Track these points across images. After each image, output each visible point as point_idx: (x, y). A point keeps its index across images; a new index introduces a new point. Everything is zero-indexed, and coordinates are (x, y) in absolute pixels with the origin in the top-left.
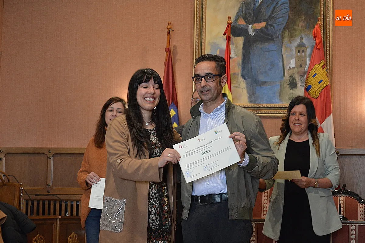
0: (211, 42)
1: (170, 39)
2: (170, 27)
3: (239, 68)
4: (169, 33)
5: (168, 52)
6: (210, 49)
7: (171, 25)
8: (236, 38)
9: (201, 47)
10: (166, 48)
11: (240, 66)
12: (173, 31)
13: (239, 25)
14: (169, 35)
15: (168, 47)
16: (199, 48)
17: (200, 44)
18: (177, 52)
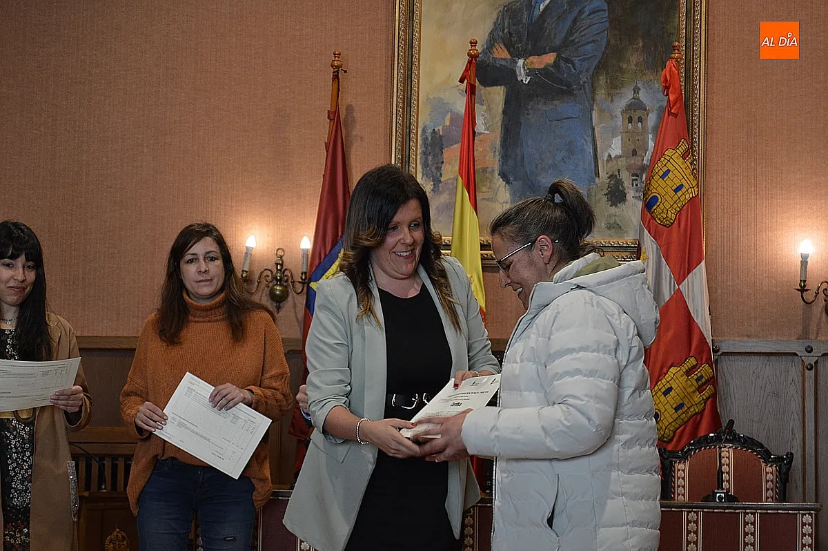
0: (431, 97)
1: (339, 90)
2: (339, 63)
3: (494, 156)
4: (336, 77)
5: (334, 119)
6: (430, 115)
7: (340, 59)
9: (409, 109)
10: (329, 112)
11: (497, 153)
12: (345, 72)
13: (495, 59)
14: (336, 81)
15: (333, 109)
16: (403, 112)
17: (408, 103)
18: (354, 120)
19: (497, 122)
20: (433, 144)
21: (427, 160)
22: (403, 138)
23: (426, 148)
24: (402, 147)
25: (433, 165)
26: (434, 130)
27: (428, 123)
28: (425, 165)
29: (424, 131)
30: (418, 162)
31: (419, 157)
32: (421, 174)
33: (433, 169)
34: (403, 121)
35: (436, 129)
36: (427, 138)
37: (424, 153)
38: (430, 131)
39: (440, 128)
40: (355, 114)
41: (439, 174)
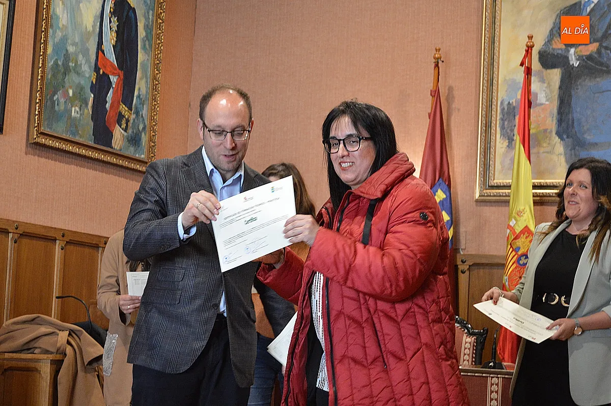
0: (507, 79)
1: (439, 75)
2: (439, 55)
3: (552, 120)
4: (437, 65)
5: (435, 96)
6: (506, 91)
7: (440, 53)
8: (549, 71)
9: (491, 87)
10: (431, 91)
11: (555, 118)
12: (443, 62)
13: (554, 49)
14: (437, 68)
15: (435, 89)
16: (487, 89)
17: (491, 82)
18: (453, 97)
19: (555, 96)
20: (508, 113)
21: (503, 124)
22: (487, 109)
23: (504, 116)
24: (486, 115)
25: (508, 128)
26: (509, 102)
27: (505, 97)
28: (503, 128)
29: (502, 103)
30: (498, 126)
31: (498, 122)
32: (500, 135)
33: (508, 131)
34: (487, 97)
35: (511, 102)
36: (504, 109)
37: (502, 120)
38: (506, 103)
39: (514, 101)
40: (454, 92)
41: (512, 134)
